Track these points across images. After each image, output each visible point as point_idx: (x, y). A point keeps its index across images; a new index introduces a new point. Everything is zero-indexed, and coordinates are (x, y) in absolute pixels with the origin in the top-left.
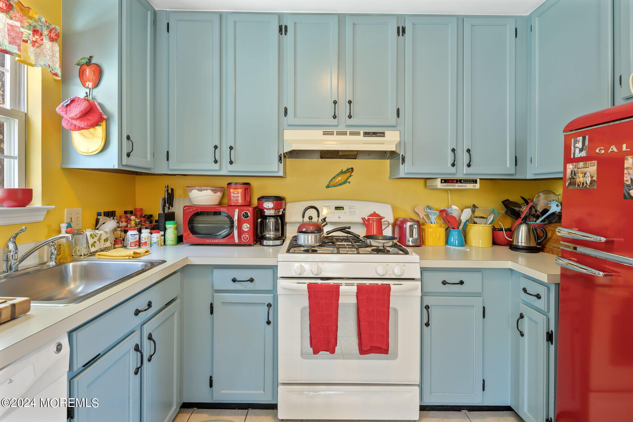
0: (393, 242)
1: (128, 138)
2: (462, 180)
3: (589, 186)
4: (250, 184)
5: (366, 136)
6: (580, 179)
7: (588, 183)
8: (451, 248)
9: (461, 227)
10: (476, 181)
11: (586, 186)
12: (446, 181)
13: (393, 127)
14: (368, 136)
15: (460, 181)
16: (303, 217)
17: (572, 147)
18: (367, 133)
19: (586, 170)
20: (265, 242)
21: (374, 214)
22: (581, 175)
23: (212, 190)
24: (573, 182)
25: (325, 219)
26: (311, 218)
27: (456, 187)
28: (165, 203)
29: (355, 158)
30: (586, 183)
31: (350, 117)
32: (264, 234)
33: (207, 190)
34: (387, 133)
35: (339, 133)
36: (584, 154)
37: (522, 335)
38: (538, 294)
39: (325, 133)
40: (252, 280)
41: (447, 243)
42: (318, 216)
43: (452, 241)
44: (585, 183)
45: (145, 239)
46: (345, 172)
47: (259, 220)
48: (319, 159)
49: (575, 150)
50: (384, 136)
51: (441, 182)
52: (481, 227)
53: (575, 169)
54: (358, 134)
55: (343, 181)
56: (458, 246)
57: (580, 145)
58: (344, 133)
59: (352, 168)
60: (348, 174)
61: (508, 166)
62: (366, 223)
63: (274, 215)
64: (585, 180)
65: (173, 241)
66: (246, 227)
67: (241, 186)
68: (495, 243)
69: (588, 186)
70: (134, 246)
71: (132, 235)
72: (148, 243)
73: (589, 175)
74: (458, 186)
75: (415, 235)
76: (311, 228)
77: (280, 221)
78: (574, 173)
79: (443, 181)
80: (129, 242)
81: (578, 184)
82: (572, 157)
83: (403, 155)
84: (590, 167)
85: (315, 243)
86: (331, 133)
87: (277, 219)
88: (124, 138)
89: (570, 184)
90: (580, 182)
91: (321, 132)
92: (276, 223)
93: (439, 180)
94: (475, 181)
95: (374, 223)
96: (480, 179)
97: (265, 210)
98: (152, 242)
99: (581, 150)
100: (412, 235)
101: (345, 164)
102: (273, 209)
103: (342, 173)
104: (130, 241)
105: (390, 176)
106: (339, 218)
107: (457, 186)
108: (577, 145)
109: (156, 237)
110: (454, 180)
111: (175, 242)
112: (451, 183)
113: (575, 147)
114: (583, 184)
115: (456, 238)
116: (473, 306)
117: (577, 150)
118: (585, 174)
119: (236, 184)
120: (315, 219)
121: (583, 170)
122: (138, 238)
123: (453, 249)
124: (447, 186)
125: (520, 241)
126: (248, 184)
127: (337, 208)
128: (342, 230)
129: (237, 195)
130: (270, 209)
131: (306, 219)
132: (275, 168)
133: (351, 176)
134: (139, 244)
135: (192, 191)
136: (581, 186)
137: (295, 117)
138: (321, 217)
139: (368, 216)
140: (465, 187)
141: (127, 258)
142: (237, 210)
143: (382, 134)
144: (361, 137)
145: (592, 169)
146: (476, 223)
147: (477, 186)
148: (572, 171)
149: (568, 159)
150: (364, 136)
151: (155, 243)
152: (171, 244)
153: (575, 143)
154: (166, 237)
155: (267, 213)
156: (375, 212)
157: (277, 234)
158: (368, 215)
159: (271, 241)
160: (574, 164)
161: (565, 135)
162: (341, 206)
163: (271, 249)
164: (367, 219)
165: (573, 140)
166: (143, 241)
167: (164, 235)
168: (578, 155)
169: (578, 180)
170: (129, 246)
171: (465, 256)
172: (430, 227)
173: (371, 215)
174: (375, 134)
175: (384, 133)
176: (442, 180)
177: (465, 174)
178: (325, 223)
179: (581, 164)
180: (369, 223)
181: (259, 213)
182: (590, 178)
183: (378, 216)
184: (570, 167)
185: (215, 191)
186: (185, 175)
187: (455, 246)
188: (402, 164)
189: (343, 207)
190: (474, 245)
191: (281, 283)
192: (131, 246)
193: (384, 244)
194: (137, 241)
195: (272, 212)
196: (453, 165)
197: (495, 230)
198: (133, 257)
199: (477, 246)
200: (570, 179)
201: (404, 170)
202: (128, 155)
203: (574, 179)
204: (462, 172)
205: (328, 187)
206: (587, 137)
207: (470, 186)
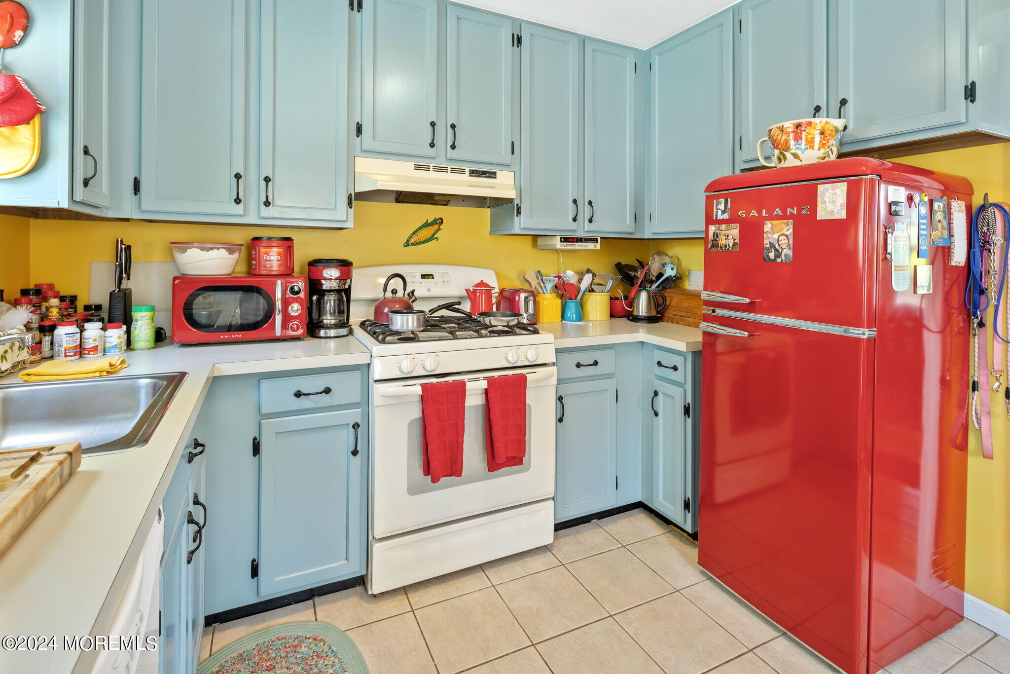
0: (518, 319)
1: (86, 151)
2: (582, 238)
3: (732, 248)
4: (293, 240)
5: (472, 176)
6: (722, 241)
7: (731, 245)
8: (567, 324)
9: (579, 297)
10: (597, 239)
11: (728, 249)
12: (566, 240)
13: (506, 166)
14: (475, 176)
15: (580, 240)
16: (385, 290)
17: (715, 209)
18: (475, 172)
19: (728, 232)
20: (322, 333)
21: (482, 284)
22: (723, 238)
23: (228, 250)
24: (715, 245)
25: (413, 292)
26: (394, 292)
27: (577, 248)
28: (121, 273)
29: (446, 205)
30: (729, 246)
31: (453, 147)
32: (321, 318)
33: (218, 249)
34: (499, 173)
35: (437, 169)
36: (726, 216)
37: (656, 414)
38: (675, 366)
39: (417, 167)
40: (327, 391)
41: (563, 317)
42: (405, 289)
43: (569, 315)
44: (727, 245)
45: (95, 340)
46: (432, 224)
47: (315, 298)
48: (393, 203)
49: (717, 212)
50: (495, 178)
51: (561, 241)
52: (598, 296)
53: (717, 231)
54: (462, 171)
55: (429, 236)
56: (576, 321)
57: (722, 207)
58: (444, 170)
59: (441, 219)
60: (436, 227)
61: (628, 222)
62: (472, 295)
63: (337, 288)
64: (727, 243)
65: (149, 341)
66: (295, 309)
67: (279, 242)
68: (613, 315)
69: (730, 249)
70: (73, 356)
71: (65, 334)
72: (99, 348)
73: (732, 237)
74: (579, 246)
75: (531, 311)
76: (397, 306)
77: (345, 299)
78: (716, 235)
79: (563, 240)
80: (63, 349)
81: (721, 246)
82: (714, 219)
83: (517, 205)
84: (732, 229)
85: (417, 327)
86: (426, 168)
87: (341, 295)
88: (79, 150)
89: (712, 246)
90: (723, 245)
91: (412, 165)
92: (340, 301)
93: (558, 238)
94: (596, 241)
95: (482, 297)
96: (601, 238)
97: (323, 282)
98: (108, 345)
99: (723, 212)
100: (527, 311)
101: (431, 212)
102: (336, 279)
103: (426, 225)
104: (65, 345)
105: (490, 232)
106: (429, 290)
107: (577, 246)
108: (719, 207)
109: (116, 335)
110: (575, 238)
111: (152, 343)
112: (571, 242)
113: (717, 209)
114: (726, 246)
115: (574, 311)
116: (607, 390)
117: (720, 212)
118: (728, 236)
119: (269, 238)
120: (400, 294)
121: (725, 232)
122: (79, 341)
123: (570, 324)
124: (567, 245)
125: (640, 311)
126: (289, 239)
127: (424, 276)
128: (448, 307)
129: (272, 258)
130: (330, 279)
131: (389, 294)
132: (342, 214)
133: (439, 229)
134: (81, 351)
135: (188, 251)
136: (724, 248)
137: (374, 140)
138: (409, 290)
139: (473, 287)
140: (585, 247)
141: (97, 374)
142: (279, 282)
143: (493, 175)
144: (466, 177)
145: (734, 232)
146: (595, 292)
147: (598, 246)
148: (714, 232)
149: (710, 220)
150: (470, 176)
151: (115, 347)
152: (144, 347)
153: (717, 204)
154: (132, 335)
155: (326, 285)
156: (482, 281)
157: (341, 318)
158: (473, 285)
159: (332, 330)
160: (717, 226)
161: (707, 196)
162: (430, 274)
163: (332, 344)
164: (471, 290)
165: (715, 201)
166: (90, 344)
167: (128, 332)
168: (720, 216)
169: (720, 242)
170: (63, 355)
171: (582, 332)
172: (545, 299)
173: (477, 285)
174: (484, 174)
175: (494, 173)
176: (561, 238)
177: (587, 232)
178: (414, 298)
179: (724, 226)
180: (475, 295)
181: (315, 287)
182: (732, 240)
183: (487, 285)
184: (712, 229)
185: (231, 251)
186: (151, 221)
187: (573, 321)
188: (517, 216)
189: (432, 275)
190: (591, 319)
191: (380, 389)
192: (66, 356)
193: (508, 323)
194: (76, 346)
195: (334, 285)
196: (575, 220)
197: (613, 299)
198: (108, 372)
199: (594, 319)
200: (712, 241)
201: (520, 224)
202: (86, 183)
203: (717, 241)
204: (583, 229)
205: (407, 244)
206: (729, 199)
207: (590, 246)
